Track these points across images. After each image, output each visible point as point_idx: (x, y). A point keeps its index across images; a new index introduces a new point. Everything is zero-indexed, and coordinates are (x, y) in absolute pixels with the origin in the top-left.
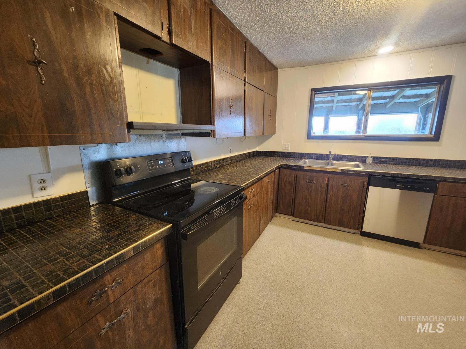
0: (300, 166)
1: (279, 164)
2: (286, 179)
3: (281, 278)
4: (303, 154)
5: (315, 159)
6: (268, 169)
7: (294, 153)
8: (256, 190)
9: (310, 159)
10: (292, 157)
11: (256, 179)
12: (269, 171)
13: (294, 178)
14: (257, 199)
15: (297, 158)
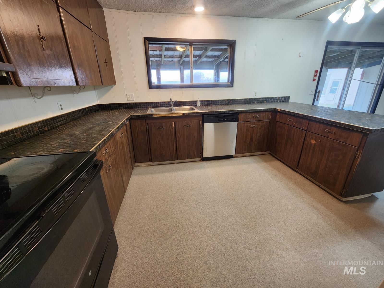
0: (150, 115)
1: (129, 116)
2: (138, 129)
3: (158, 226)
4: (148, 103)
5: (159, 107)
6: (118, 123)
7: (140, 103)
8: (110, 149)
9: (155, 107)
10: (138, 108)
11: (108, 136)
12: (120, 125)
13: (145, 127)
14: (114, 159)
15: (143, 107)
